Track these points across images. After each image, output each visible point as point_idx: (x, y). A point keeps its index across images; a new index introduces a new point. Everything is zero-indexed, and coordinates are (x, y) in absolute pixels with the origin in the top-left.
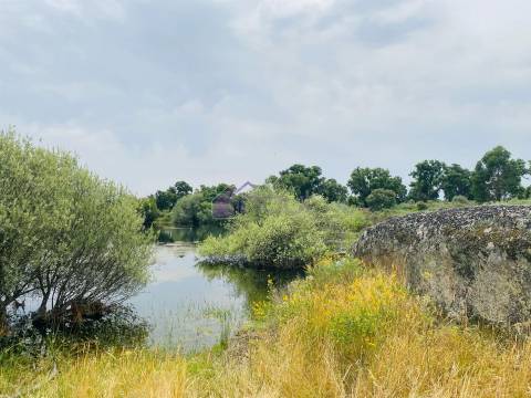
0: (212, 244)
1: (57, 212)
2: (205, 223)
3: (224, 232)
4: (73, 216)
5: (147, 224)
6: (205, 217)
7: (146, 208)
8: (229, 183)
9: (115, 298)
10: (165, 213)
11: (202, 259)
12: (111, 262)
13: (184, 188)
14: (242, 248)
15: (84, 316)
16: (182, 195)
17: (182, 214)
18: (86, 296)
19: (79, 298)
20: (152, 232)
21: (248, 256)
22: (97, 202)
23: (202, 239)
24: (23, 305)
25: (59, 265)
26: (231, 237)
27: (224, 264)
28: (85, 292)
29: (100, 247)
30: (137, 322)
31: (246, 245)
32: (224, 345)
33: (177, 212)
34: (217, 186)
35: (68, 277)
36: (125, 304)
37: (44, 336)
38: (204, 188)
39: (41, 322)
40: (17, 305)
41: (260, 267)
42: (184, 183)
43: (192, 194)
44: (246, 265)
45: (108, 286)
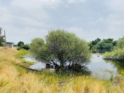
0: (107, 54)
1: (72, 45)
2: (105, 49)
3: (110, 51)
4: (75, 46)
5: (91, 48)
6: (104, 47)
7: (90, 45)
8: (111, 38)
9: (84, 64)
10: (94, 46)
11: (104, 58)
12: (83, 57)
13: (99, 40)
14: (116, 55)
15: (78, 68)
16: (98, 42)
17: (98, 46)
18: (78, 63)
19: (76, 64)
20: (92, 50)
21: (118, 57)
22: (80, 44)
23: (104, 53)
24: (66, 64)
25: (72, 56)
26: (112, 52)
27: (110, 59)
28: (77, 62)
29: (80, 53)
30: (89, 71)
31: (117, 55)
32: (111, 80)
33: (97, 45)
34: (108, 39)
35: (74, 59)
36: (86, 66)
37: (70, 71)
38: (104, 40)
39: (70, 67)
40: (65, 64)
41: (122, 61)
42: (99, 39)
43: (101, 41)
44: (117, 60)
45: (82, 62)
